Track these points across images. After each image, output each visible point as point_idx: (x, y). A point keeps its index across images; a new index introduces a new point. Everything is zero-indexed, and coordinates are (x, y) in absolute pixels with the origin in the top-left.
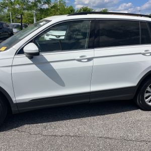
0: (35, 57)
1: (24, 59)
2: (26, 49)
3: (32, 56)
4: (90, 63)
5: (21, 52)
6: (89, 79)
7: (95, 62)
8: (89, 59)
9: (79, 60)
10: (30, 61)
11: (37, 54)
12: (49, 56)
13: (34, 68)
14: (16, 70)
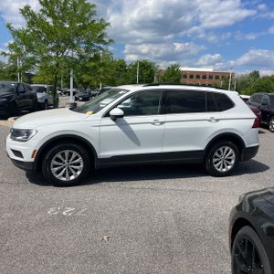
0: (119, 119)
1: (109, 121)
2: (112, 113)
3: (115, 118)
4: (162, 127)
5: (107, 115)
6: (162, 141)
7: (167, 126)
8: (162, 123)
9: (153, 124)
10: (113, 123)
11: (121, 116)
12: (128, 119)
13: (117, 129)
14: (103, 129)
